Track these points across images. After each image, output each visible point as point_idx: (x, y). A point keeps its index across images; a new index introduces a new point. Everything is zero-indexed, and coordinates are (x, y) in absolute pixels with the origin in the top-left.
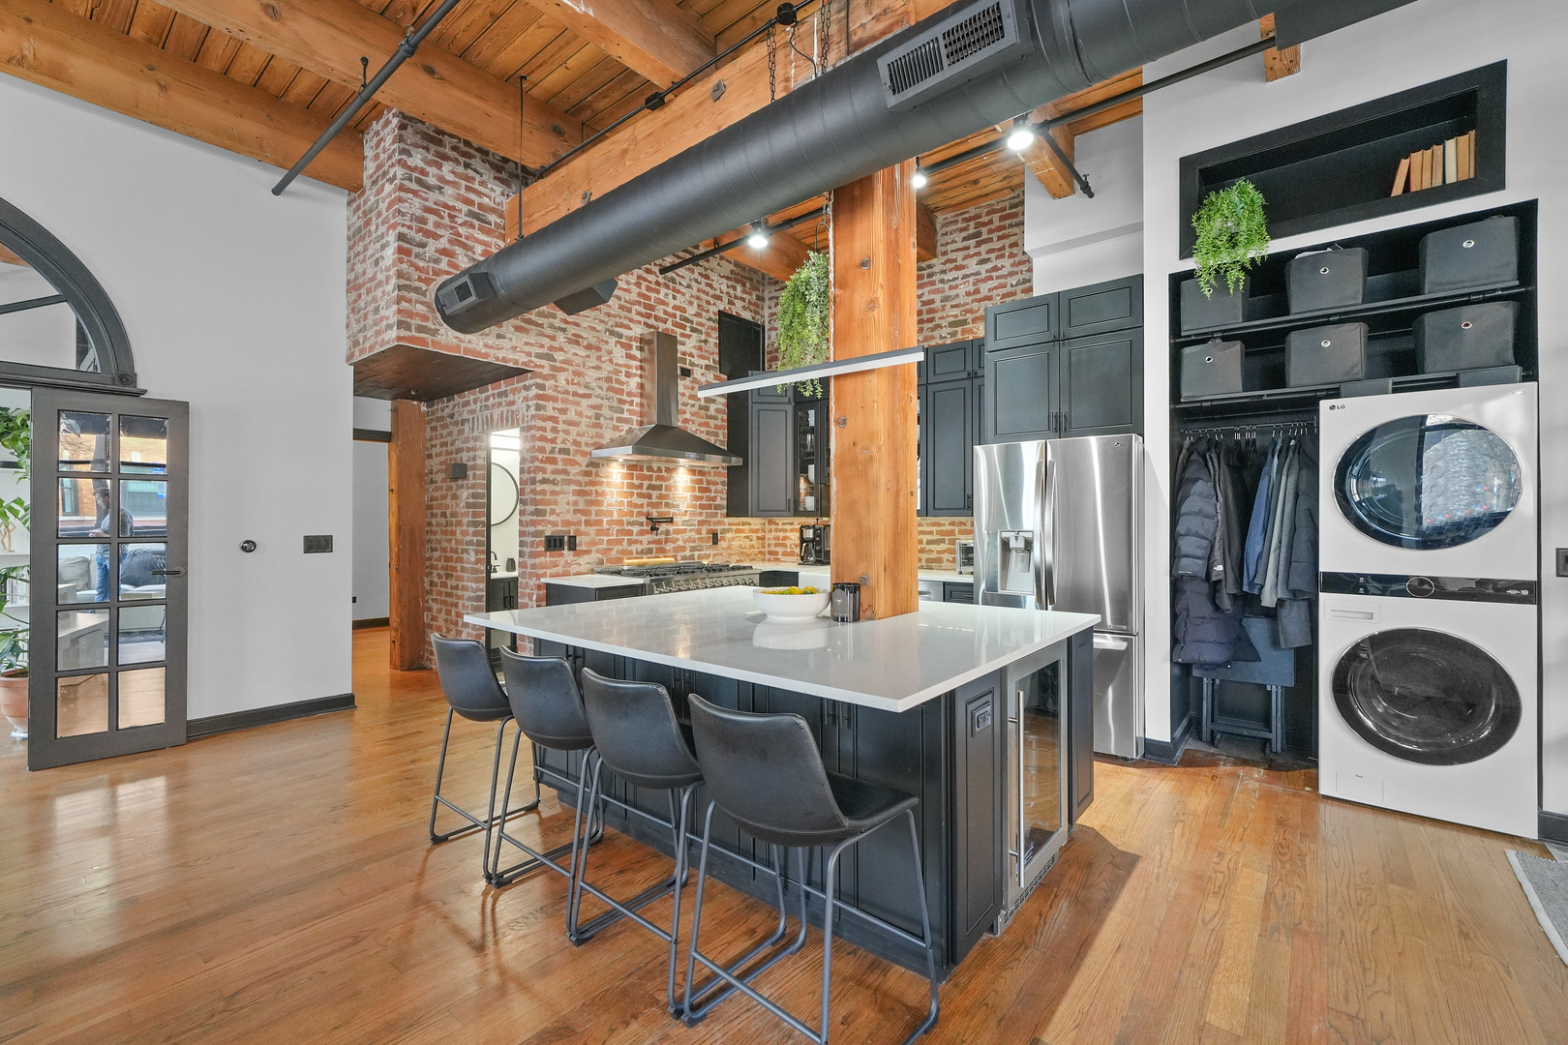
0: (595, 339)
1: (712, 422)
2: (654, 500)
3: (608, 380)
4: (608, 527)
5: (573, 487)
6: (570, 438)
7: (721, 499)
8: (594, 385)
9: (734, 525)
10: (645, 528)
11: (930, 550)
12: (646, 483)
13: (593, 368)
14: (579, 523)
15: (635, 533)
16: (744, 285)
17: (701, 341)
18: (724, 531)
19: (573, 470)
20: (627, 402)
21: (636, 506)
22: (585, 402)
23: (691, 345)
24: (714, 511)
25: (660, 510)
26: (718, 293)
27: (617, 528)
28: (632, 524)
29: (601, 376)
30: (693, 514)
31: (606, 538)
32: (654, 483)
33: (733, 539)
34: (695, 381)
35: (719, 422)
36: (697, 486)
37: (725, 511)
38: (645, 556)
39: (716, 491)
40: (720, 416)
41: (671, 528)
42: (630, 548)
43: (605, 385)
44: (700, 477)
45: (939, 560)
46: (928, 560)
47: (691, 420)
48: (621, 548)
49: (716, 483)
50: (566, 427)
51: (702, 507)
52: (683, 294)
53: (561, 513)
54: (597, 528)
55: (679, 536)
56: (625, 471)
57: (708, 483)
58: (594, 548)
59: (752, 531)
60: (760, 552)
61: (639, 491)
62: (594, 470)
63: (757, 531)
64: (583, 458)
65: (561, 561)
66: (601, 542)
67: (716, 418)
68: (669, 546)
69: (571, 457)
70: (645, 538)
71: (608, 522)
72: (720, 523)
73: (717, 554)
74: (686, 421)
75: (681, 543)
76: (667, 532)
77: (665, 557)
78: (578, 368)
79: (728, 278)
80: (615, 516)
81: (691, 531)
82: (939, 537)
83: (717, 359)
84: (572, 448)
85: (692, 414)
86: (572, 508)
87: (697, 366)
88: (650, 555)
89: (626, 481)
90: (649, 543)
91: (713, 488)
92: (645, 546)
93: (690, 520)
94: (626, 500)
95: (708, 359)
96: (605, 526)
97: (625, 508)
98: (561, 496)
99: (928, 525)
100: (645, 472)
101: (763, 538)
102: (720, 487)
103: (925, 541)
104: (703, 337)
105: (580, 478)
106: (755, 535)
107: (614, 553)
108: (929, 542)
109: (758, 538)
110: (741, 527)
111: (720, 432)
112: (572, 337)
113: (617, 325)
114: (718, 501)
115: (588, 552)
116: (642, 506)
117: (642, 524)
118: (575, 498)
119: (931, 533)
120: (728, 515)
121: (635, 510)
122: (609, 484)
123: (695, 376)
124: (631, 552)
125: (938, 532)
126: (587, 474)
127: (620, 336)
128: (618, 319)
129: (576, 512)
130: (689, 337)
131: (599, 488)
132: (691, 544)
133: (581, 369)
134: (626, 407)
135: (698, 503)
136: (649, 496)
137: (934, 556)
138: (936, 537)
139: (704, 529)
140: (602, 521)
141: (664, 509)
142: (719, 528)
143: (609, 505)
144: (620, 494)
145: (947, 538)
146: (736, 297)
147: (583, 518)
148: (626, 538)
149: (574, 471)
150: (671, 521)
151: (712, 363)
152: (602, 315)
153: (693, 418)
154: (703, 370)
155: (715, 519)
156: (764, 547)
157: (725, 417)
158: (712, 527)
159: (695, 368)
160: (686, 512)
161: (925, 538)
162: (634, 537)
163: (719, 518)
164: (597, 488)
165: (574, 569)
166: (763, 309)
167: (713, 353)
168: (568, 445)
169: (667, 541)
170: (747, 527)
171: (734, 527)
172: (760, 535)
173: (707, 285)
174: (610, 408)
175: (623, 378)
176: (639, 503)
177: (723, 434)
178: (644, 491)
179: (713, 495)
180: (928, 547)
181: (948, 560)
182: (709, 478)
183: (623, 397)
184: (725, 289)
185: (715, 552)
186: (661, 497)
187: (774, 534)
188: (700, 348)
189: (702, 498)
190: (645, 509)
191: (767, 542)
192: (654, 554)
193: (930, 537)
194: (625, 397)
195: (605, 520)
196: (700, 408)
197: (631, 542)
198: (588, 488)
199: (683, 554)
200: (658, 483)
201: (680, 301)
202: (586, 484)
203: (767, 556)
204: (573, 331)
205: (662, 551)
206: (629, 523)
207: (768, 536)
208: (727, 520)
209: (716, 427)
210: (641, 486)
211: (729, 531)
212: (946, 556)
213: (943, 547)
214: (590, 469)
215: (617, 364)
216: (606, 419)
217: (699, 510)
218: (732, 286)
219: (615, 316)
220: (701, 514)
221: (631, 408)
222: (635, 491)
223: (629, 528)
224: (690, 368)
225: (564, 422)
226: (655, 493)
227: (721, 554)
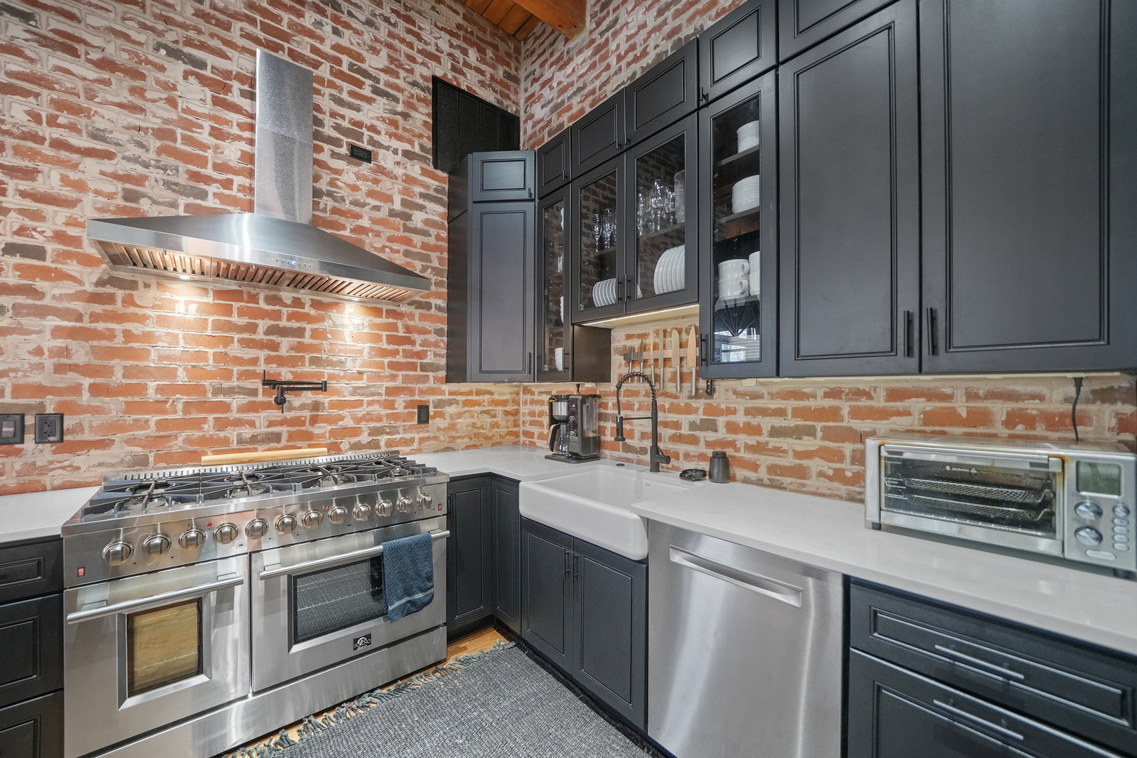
0: (125, 56)
1: (417, 239)
2: (284, 352)
3: (161, 134)
4: (159, 397)
5: (52, 322)
6: (48, 228)
7: (436, 355)
8: (123, 137)
9: (462, 394)
10: (260, 398)
11: (777, 451)
12: (263, 324)
13: (121, 105)
14: (76, 389)
15: (234, 406)
16: (481, 51)
17: (396, 113)
18: (439, 404)
19: (52, 291)
20: (215, 181)
21: (238, 361)
22: (91, 167)
23: (371, 114)
24: (419, 373)
25: (299, 370)
26: (432, 49)
27: (185, 398)
28: (230, 391)
29: (144, 125)
30: (378, 377)
31: (154, 419)
32: (284, 323)
33: (460, 415)
34: (381, 170)
35: (432, 241)
36: (384, 334)
37: (443, 374)
38: (260, 448)
39: (425, 343)
40: (433, 231)
41: (321, 397)
42: (222, 434)
43: (154, 143)
44: (391, 320)
45: (801, 473)
46: (772, 469)
47: (372, 230)
48: (197, 434)
49: (423, 331)
50: (29, 204)
51: (392, 366)
52: (357, 32)
53: (16, 370)
54: (129, 399)
55: (345, 412)
56: (210, 299)
57: (408, 329)
58: (118, 437)
59: (496, 403)
60: (510, 433)
61: (246, 336)
62: (120, 294)
63: (504, 403)
64: (88, 270)
65: (17, 464)
66: (139, 425)
67: (425, 233)
68: (321, 429)
69: (48, 263)
70: (261, 418)
71: (159, 389)
72: (432, 391)
73: (428, 438)
74: (359, 230)
75: (349, 423)
76: (316, 406)
77: (310, 446)
78: (73, 99)
79: (450, 33)
80: (182, 377)
81: (370, 403)
82: (800, 422)
83: (429, 144)
84: (51, 248)
85: (374, 221)
86: (49, 363)
87: (387, 148)
88: (275, 445)
89: (211, 319)
90: (271, 424)
91: (415, 336)
92: (262, 429)
93: (367, 387)
94: (211, 351)
95: (411, 142)
96: (152, 395)
97: (210, 364)
98: (15, 338)
99: (773, 396)
100: (262, 304)
101: (516, 413)
102: (432, 338)
103: (766, 428)
104: (400, 108)
105: (78, 306)
106: (500, 409)
107: (178, 445)
108: (775, 432)
109: (506, 413)
110: (475, 398)
111: (434, 255)
112: (51, 35)
113: (189, 42)
114: (430, 359)
115: (102, 444)
116: (254, 361)
117: (254, 392)
118: (60, 343)
119: (780, 413)
120: (448, 380)
121: (236, 369)
122: (162, 321)
123: (382, 163)
124: (226, 441)
125: (797, 413)
126: (94, 298)
127: (202, 65)
128: (192, 34)
129: (59, 369)
130: (369, 101)
131: (136, 328)
132: (373, 424)
133: (83, 102)
134: (212, 189)
135: (386, 360)
136: (274, 347)
137: (788, 461)
138: (791, 422)
139: (400, 401)
140: (145, 387)
141: (308, 369)
142: (431, 399)
143: (161, 358)
144: (189, 339)
145: (819, 425)
146: (466, 64)
147: (86, 382)
148: (211, 417)
149: (57, 292)
150: (323, 387)
151: (417, 149)
152: (148, 15)
153: (376, 227)
154: (399, 158)
155: (423, 386)
156: (516, 425)
157: (444, 234)
158: (417, 398)
159: (381, 152)
160: (360, 373)
161: (767, 423)
162: (233, 415)
163: (431, 383)
164: (128, 326)
165: (59, 476)
166: (516, 93)
167: (420, 136)
168: (38, 240)
169: (314, 420)
170: (487, 397)
171: (461, 398)
172: (509, 408)
173: (409, 31)
174: (168, 185)
175: (204, 136)
176: (246, 357)
177: (440, 259)
178: (260, 335)
179: (418, 348)
180: (774, 442)
181: (821, 474)
182: (411, 323)
183: (203, 171)
184: (445, 46)
185: (422, 435)
186: (300, 347)
187: (529, 408)
188: (393, 123)
189: (396, 353)
190: (261, 367)
191: (522, 419)
192: (284, 442)
193: (778, 422)
194: (209, 171)
195: (152, 385)
196: (392, 213)
197: (221, 424)
198: (101, 326)
199: (355, 440)
200: (295, 324)
201: (347, 39)
202: (95, 317)
203: (522, 438)
204: (54, 25)
205: (308, 437)
206: (217, 391)
207: (524, 409)
208: (447, 387)
209: (425, 246)
210: (252, 328)
211: (450, 403)
212: (816, 465)
213: (808, 443)
214: (109, 289)
215: (187, 111)
216: (155, 202)
217: (388, 372)
218: (459, 47)
219: (184, 27)
220: (393, 377)
221: (227, 192)
222: (236, 336)
223: (221, 398)
224: (370, 148)
225: (23, 194)
226: (286, 343)
227: (435, 438)
